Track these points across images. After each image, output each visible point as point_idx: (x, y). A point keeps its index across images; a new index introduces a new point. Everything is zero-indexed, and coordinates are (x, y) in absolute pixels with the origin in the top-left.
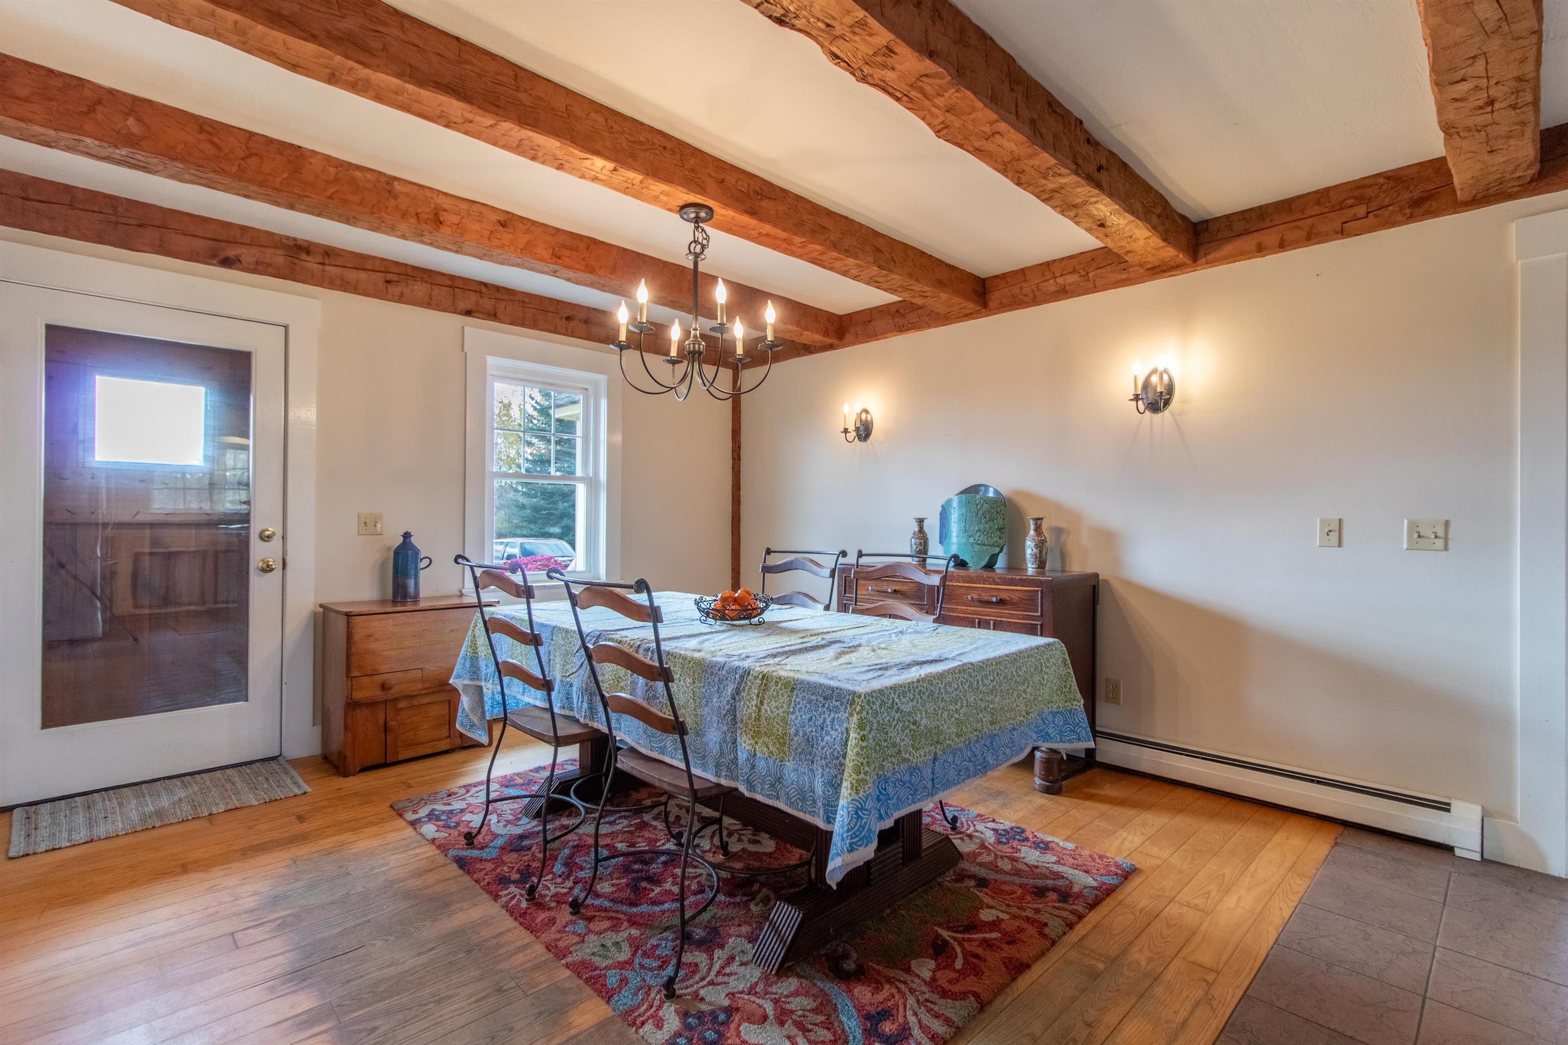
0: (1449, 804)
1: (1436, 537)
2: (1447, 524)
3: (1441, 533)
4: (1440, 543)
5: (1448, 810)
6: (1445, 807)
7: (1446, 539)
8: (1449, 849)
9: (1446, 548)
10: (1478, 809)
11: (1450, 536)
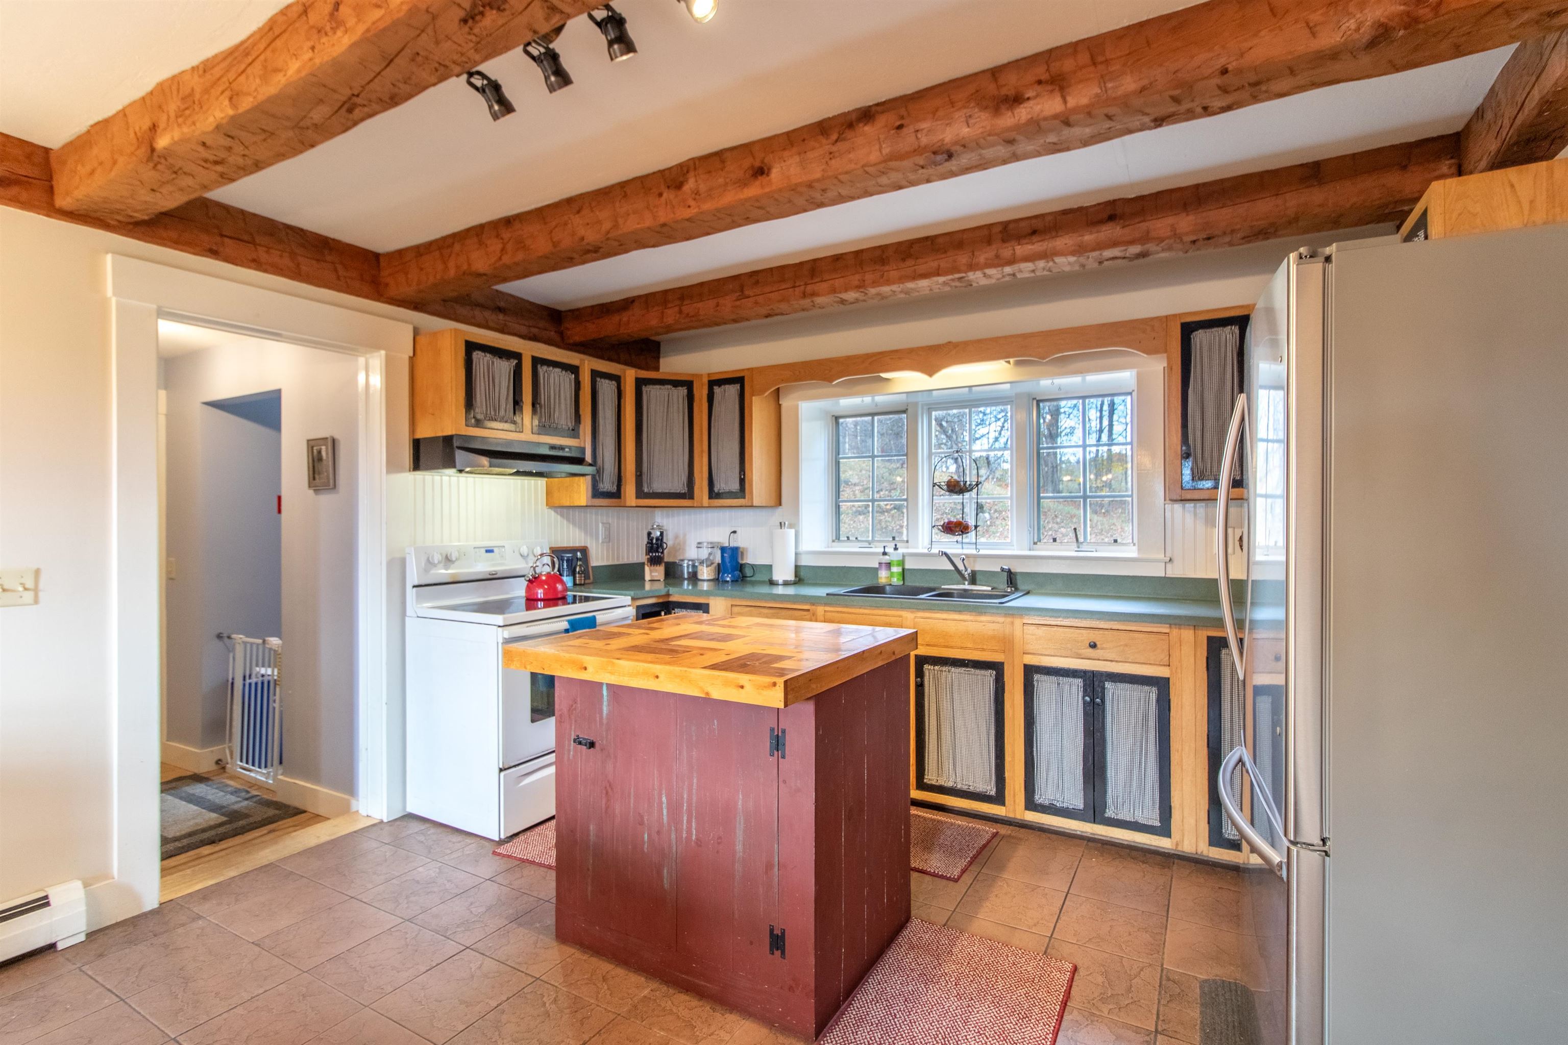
0: (46, 897)
1: (26, 589)
2: (37, 573)
3: (30, 584)
4: (29, 596)
5: (47, 904)
6: (43, 903)
7: (36, 590)
8: (52, 947)
9: (36, 601)
10: (78, 884)
11: (41, 585)
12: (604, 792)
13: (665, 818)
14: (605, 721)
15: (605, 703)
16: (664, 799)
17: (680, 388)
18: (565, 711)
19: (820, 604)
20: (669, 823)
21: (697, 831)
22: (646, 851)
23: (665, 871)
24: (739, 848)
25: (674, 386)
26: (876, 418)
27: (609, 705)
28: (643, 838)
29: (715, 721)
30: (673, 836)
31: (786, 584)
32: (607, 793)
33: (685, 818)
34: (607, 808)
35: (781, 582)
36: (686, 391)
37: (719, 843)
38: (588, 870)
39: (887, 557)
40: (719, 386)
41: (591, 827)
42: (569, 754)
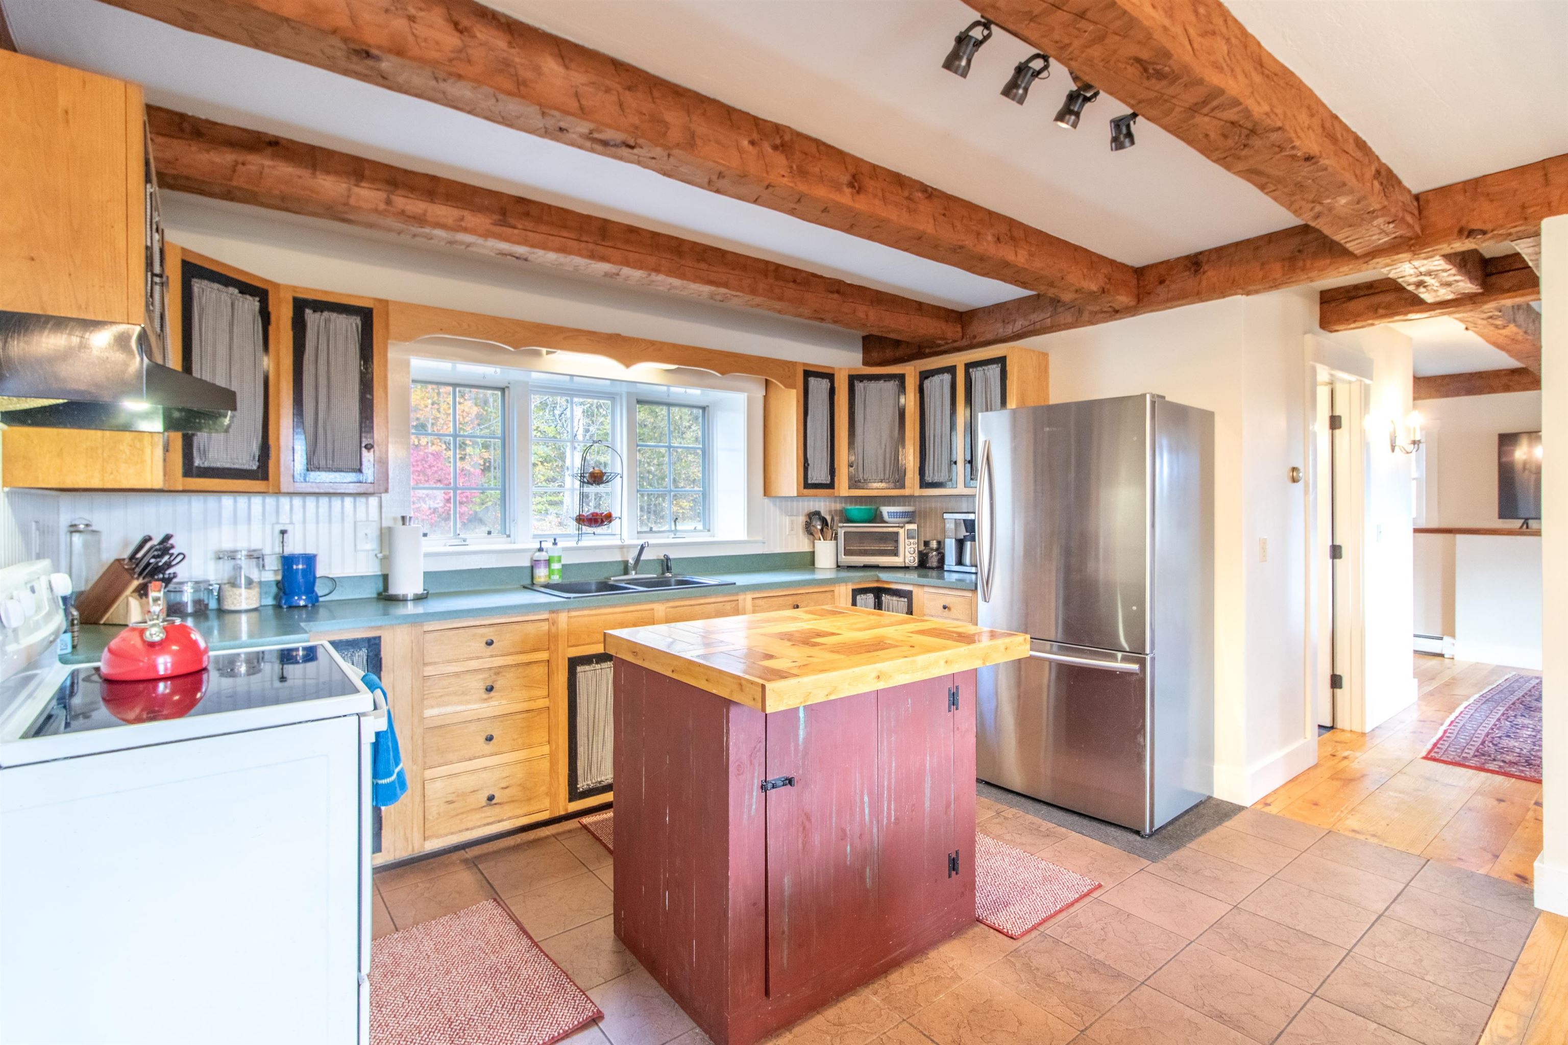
12: (801, 829)
13: (867, 817)
14: (801, 748)
15: (802, 726)
16: (866, 799)
17: (248, 297)
18: (745, 759)
19: (563, 610)
20: (871, 822)
21: (895, 811)
22: (848, 863)
23: (868, 870)
24: (927, 804)
25: (241, 292)
26: (457, 389)
27: (806, 727)
28: (846, 849)
29: (910, 700)
30: (875, 830)
31: (419, 598)
32: (804, 828)
33: (886, 805)
34: (805, 844)
35: (410, 596)
36: (257, 304)
37: (913, 811)
38: (783, 932)
39: (544, 553)
40: (315, 311)
41: (786, 880)
42: (750, 811)
